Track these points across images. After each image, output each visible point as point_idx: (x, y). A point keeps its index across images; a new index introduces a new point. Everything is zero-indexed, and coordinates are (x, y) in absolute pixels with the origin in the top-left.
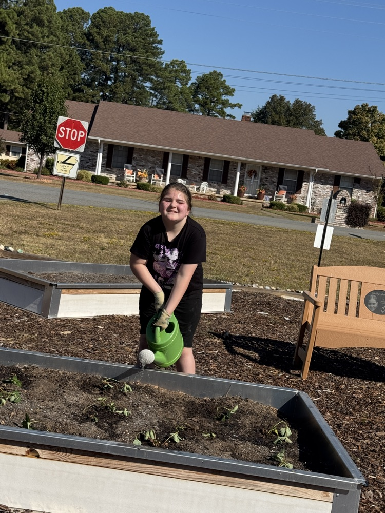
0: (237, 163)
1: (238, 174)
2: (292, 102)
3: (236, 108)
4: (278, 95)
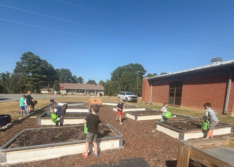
0: (85, 90)
2: (92, 80)
3: (84, 82)
4: (90, 80)
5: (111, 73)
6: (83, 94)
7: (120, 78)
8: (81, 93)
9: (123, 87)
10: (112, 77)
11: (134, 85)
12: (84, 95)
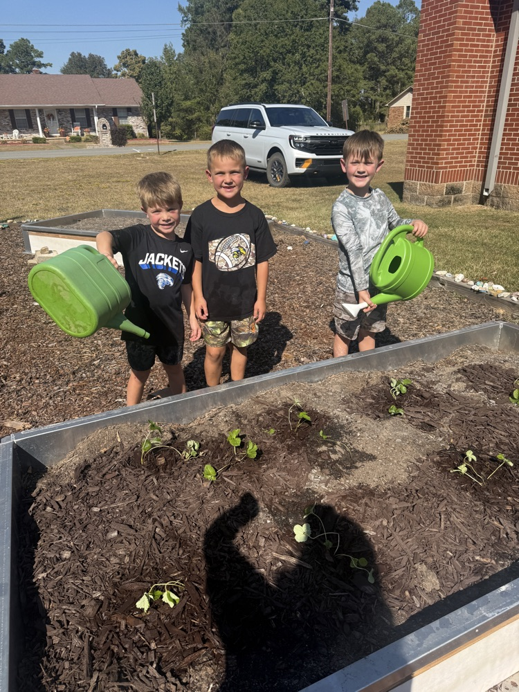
0: (34, 110)
1: (38, 119)
2: (87, 57)
3: (48, 67)
4: (75, 52)
5: (180, 9)
6: (29, 136)
7: (232, 36)
8: (16, 132)
9: (248, 86)
10: (190, 30)
11: (305, 69)
12: (36, 140)
